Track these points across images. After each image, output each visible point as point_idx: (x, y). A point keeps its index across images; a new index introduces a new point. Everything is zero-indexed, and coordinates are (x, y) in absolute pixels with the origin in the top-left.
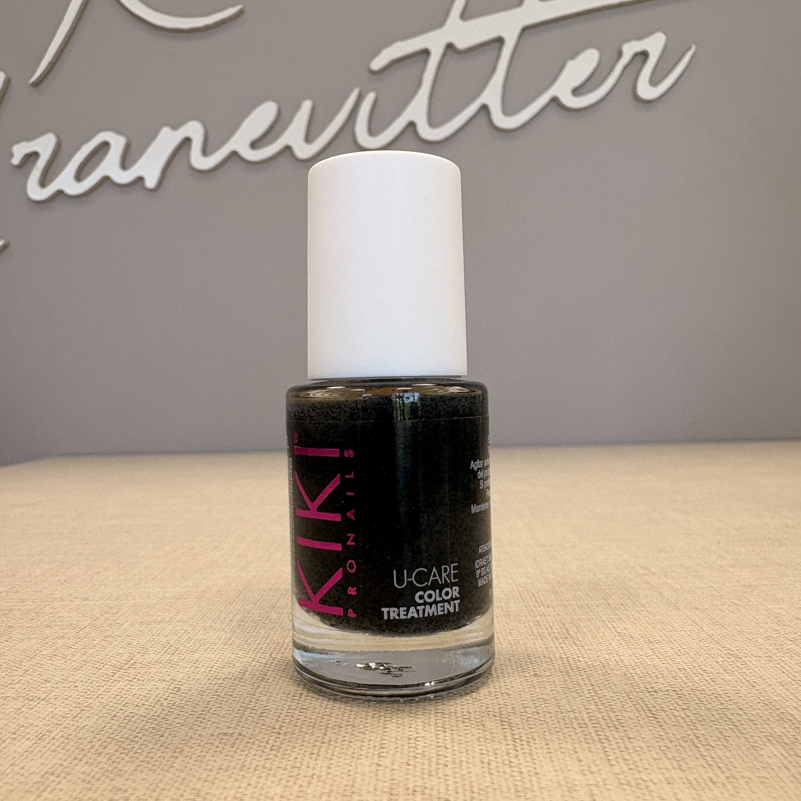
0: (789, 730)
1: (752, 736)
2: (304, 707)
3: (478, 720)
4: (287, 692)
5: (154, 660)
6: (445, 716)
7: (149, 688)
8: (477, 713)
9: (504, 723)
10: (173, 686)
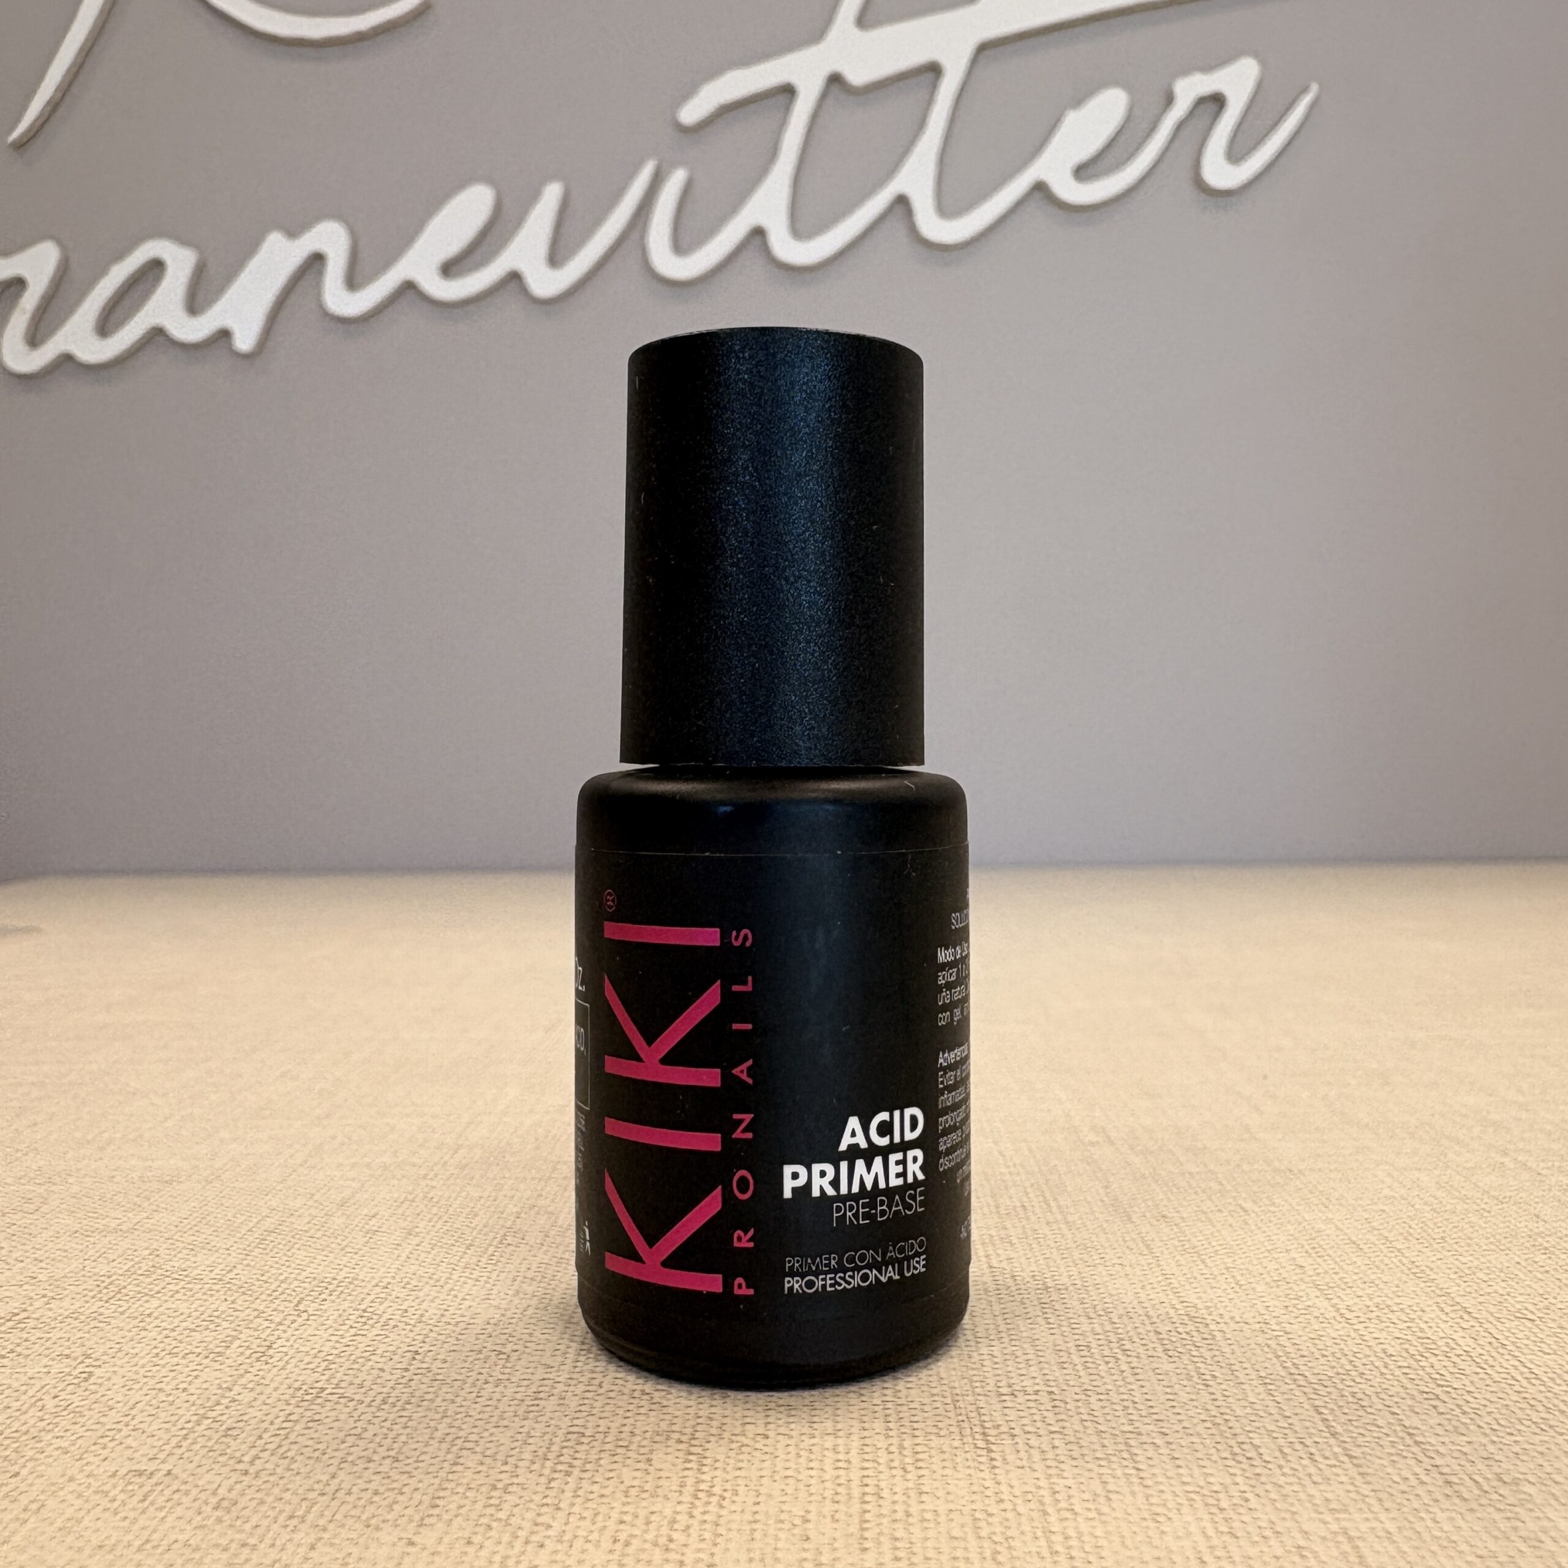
0: (1239, 1479)
1: (1162, 1491)
2: (317, 1417)
3: (642, 1450)
4: (297, 1385)
5: (66, 1313)
6: (584, 1440)
7: (29, 1375)
8: (648, 1435)
9: (691, 1457)
10: (80, 1368)
